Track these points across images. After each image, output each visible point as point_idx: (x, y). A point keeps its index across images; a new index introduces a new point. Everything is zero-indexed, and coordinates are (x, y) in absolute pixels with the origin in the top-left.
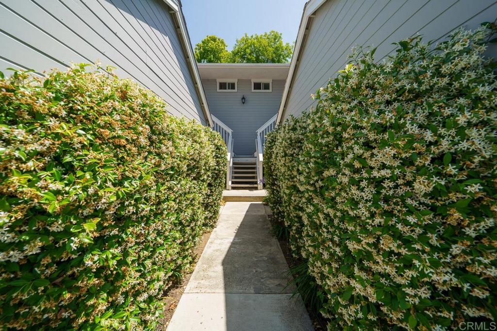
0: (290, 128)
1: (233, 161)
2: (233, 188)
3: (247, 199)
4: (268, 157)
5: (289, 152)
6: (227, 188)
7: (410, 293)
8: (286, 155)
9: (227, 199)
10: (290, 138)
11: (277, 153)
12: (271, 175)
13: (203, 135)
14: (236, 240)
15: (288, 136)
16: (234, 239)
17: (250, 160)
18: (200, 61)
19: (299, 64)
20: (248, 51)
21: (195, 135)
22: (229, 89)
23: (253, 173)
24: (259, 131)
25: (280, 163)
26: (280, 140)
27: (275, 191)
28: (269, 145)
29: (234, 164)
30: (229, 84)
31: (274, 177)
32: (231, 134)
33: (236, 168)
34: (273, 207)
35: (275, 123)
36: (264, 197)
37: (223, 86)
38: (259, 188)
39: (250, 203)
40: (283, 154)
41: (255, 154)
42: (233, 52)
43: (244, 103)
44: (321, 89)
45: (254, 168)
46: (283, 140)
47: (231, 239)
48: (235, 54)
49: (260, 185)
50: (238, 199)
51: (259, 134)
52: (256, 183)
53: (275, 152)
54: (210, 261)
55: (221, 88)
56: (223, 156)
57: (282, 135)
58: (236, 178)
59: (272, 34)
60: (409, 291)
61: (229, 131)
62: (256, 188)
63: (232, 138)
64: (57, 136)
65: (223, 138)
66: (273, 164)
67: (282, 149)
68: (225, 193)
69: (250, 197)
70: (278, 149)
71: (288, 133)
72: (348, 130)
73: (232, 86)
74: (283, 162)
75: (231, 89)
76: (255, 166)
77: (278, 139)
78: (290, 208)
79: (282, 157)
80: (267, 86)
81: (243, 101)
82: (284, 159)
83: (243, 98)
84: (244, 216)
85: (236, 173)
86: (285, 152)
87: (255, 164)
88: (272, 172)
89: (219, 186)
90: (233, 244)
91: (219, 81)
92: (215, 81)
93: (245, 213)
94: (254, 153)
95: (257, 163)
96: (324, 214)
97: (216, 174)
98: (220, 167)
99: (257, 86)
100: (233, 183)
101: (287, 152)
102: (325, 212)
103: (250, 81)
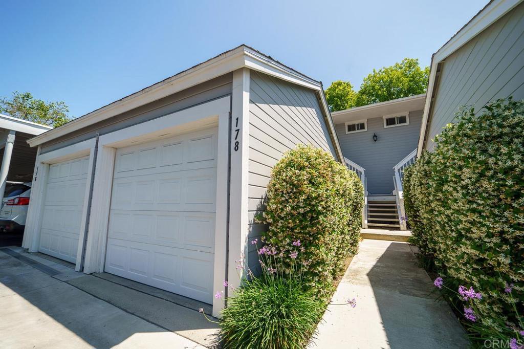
0: (424, 162)
1: (368, 199)
2: (370, 227)
3: (388, 238)
4: (407, 190)
5: (424, 181)
6: (363, 227)
7: (488, 241)
8: (421, 184)
9: (365, 236)
10: (425, 170)
11: (414, 185)
12: (412, 207)
13: (346, 173)
14: (379, 264)
15: (422, 169)
16: (376, 264)
17: (389, 198)
18: (333, 111)
19: (435, 101)
20: (377, 87)
21: (342, 173)
22: (357, 129)
23: (394, 212)
24: (397, 167)
25: (417, 192)
26: (416, 173)
27: (418, 223)
28: (407, 179)
29: (369, 202)
30: (358, 125)
31: (415, 209)
32: (363, 173)
33: (371, 207)
34: (418, 239)
35: (416, 157)
36: (408, 237)
37: (351, 128)
38: (401, 228)
39: (392, 242)
40: (419, 184)
41: (394, 192)
42: (359, 92)
43: (375, 141)
44: (437, 135)
45: (394, 207)
46: (418, 172)
47: (374, 263)
48: (363, 92)
49: (403, 224)
50: (377, 237)
51: (396, 170)
52: (398, 223)
53: (413, 183)
54: (356, 272)
55: (349, 130)
56: (360, 190)
57: (418, 168)
58: (371, 216)
59: (406, 62)
60: (486, 240)
61: (362, 170)
62: (398, 229)
63: (365, 176)
64: (310, 173)
65: (358, 175)
66: (412, 196)
67: (417, 179)
68: (362, 231)
69: (391, 235)
70: (414, 181)
71: (423, 166)
72: (449, 161)
73: (362, 126)
74: (419, 190)
75: (361, 129)
76: (395, 205)
77: (414, 172)
78: (432, 232)
79: (418, 186)
80: (402, 120)
81: (375, 138)
82: (420, 187)
83: (375, 136)
84: (385, 251)
85: (371, 212)
86: (420, 182)
87: (395, 202)
88: (413, 204)
89: (357, 217)
90: (375, 266)
91: (347, 124)
92: (344, 124)
93: (386, 249)
94: (392, 192)
95: (397, 202)
96: (446, 215)
97: (355, 206)
98: (358, 200)
99: (391, 121)
100: (369, 222)
101: (423, 182)
102: (446, 213)
103: (381, 118)
